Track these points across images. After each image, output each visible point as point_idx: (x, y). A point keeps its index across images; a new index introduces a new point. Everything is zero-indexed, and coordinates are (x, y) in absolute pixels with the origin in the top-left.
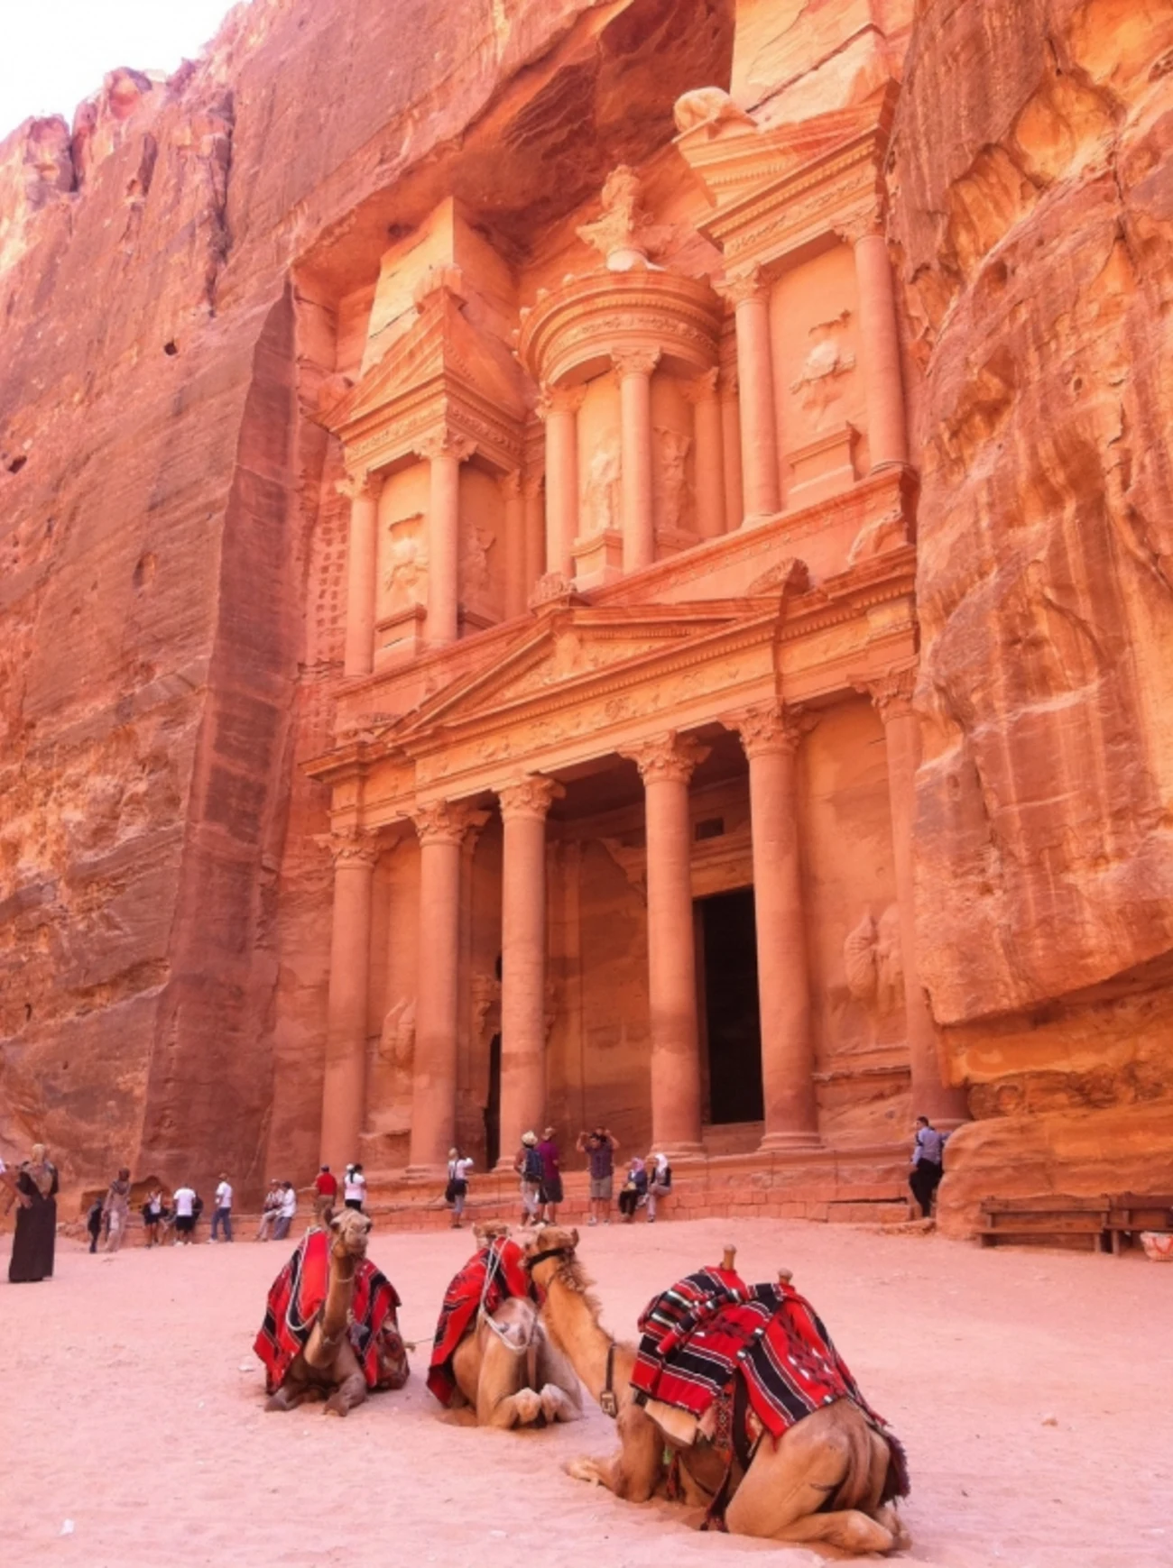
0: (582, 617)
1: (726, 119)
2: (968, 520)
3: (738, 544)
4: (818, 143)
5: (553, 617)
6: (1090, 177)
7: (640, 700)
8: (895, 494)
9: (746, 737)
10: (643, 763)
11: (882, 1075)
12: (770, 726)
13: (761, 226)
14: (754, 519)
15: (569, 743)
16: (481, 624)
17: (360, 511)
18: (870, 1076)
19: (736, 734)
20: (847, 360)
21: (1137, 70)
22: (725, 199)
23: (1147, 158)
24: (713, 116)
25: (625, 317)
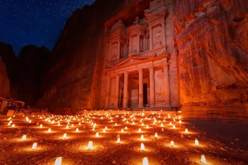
0: (134, 57)
1: (149, 12)
2: (188, 49)
3: (149, 51)
4: (159, 15)
5: (130, 57)
6: (203, 16)
7: (139, 65)
8: (165, 48)
9: (150, 69)
10: (139, 71)
11: (162, 101)
12: (152, 68)
13: (153, 22)
14: (151, 49)
15: (131, 69)
16: (122, 58)
17: (111, 46)
18: (161, 101)
19: (148, 69)
20: (160, 35)
21: (209, 6)
22: (149, 20)
23: (212, 14)
24: (148, 12)
25: (138, 30)
